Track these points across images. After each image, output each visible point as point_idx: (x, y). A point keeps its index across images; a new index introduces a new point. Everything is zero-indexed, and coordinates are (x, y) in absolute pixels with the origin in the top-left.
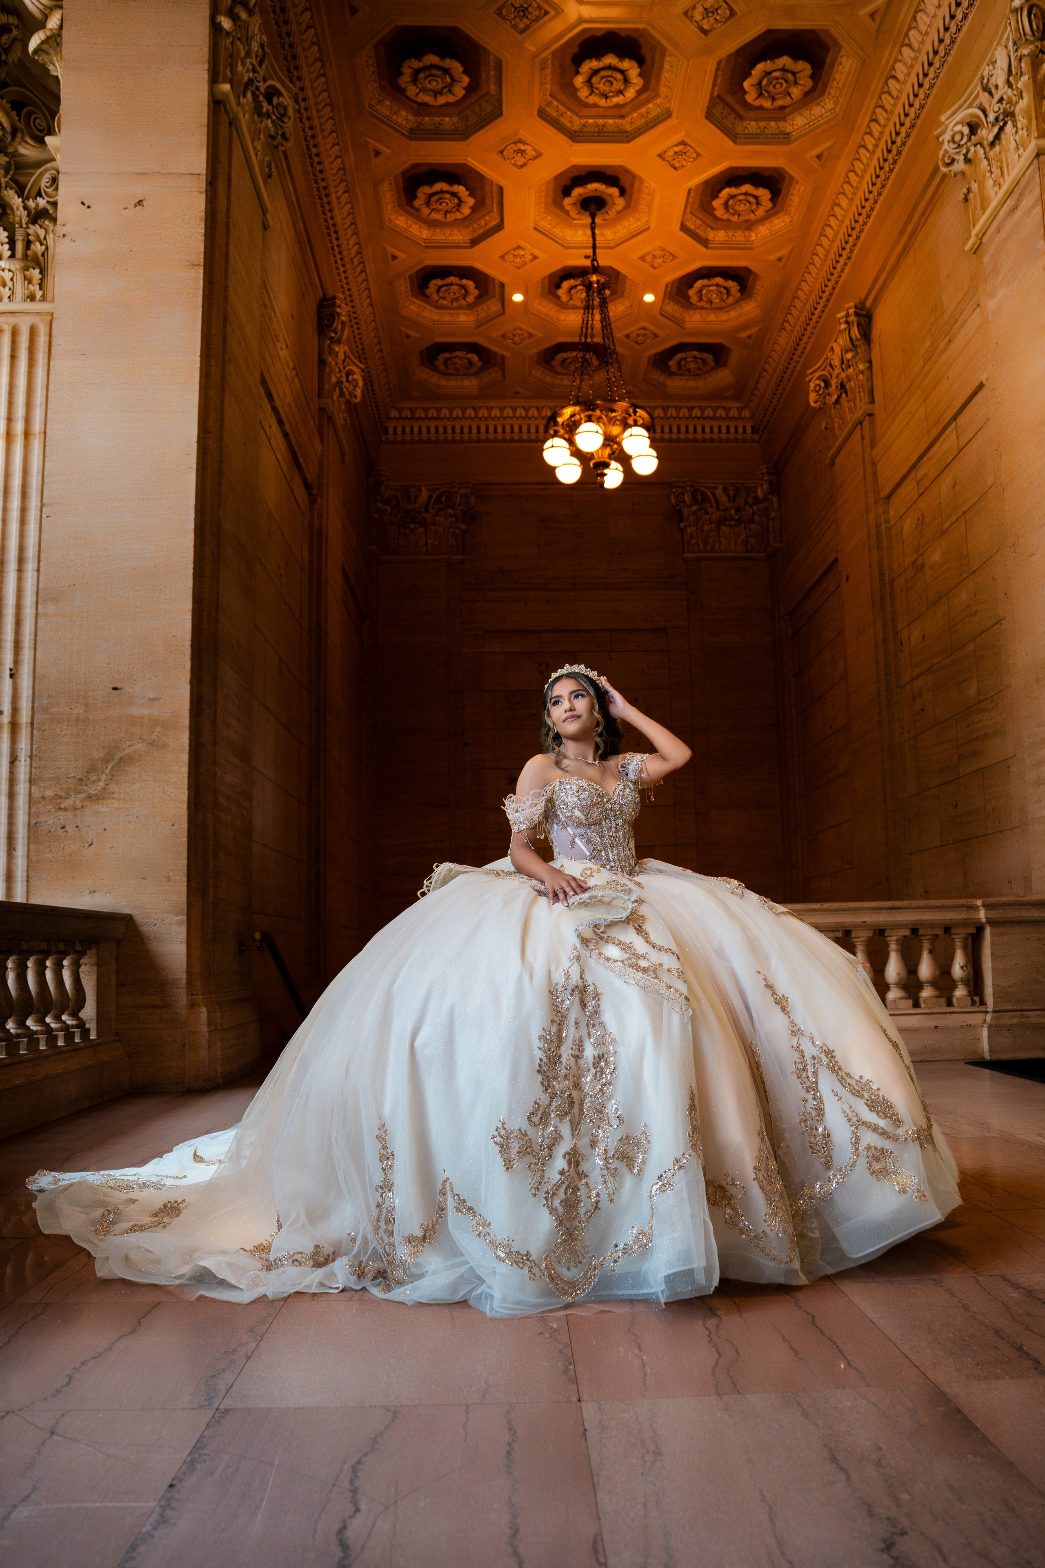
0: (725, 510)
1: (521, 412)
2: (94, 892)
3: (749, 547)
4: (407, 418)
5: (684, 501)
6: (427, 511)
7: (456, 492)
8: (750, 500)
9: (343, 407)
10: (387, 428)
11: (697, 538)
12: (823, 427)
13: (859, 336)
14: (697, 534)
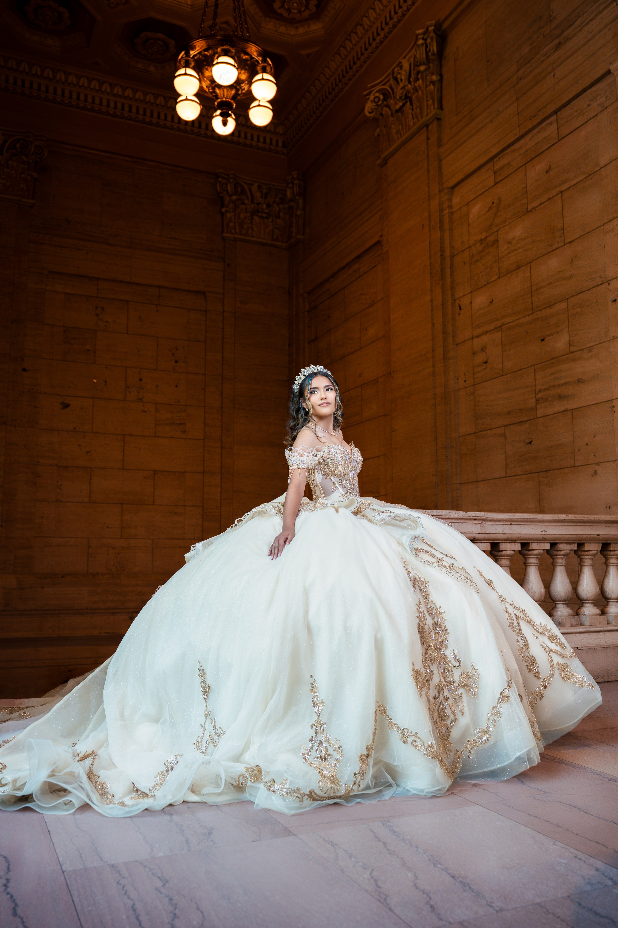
0: (258, 204)
5: (227, 190)
7: (31, 142)
8: (278, 200)
11: (235, 223)
12: (376, 133)
13: (436, 51)
14: (235, 219)
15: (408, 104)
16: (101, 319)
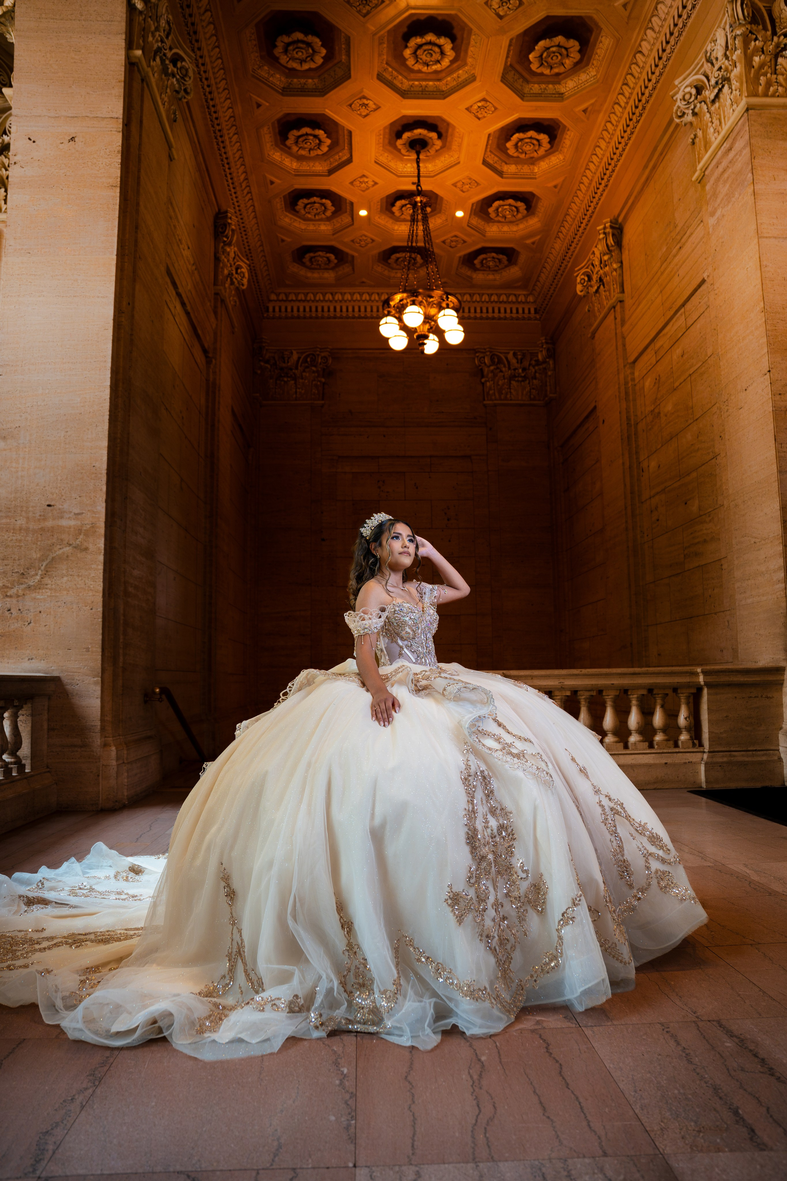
0: (515, 369)
1: (366, 297)
2: (32, 659)
4: (283, 300)
5: (485, 362)
6: (297, 368)
7: (318, 355)
8: (533, 362)
9: (233, 292)
10: (268, 308)
11: (494, 390)
12: (586, 310)
13: (613, 244)
14: (494, 387)
15: (602, 286)
16: (382, 491)
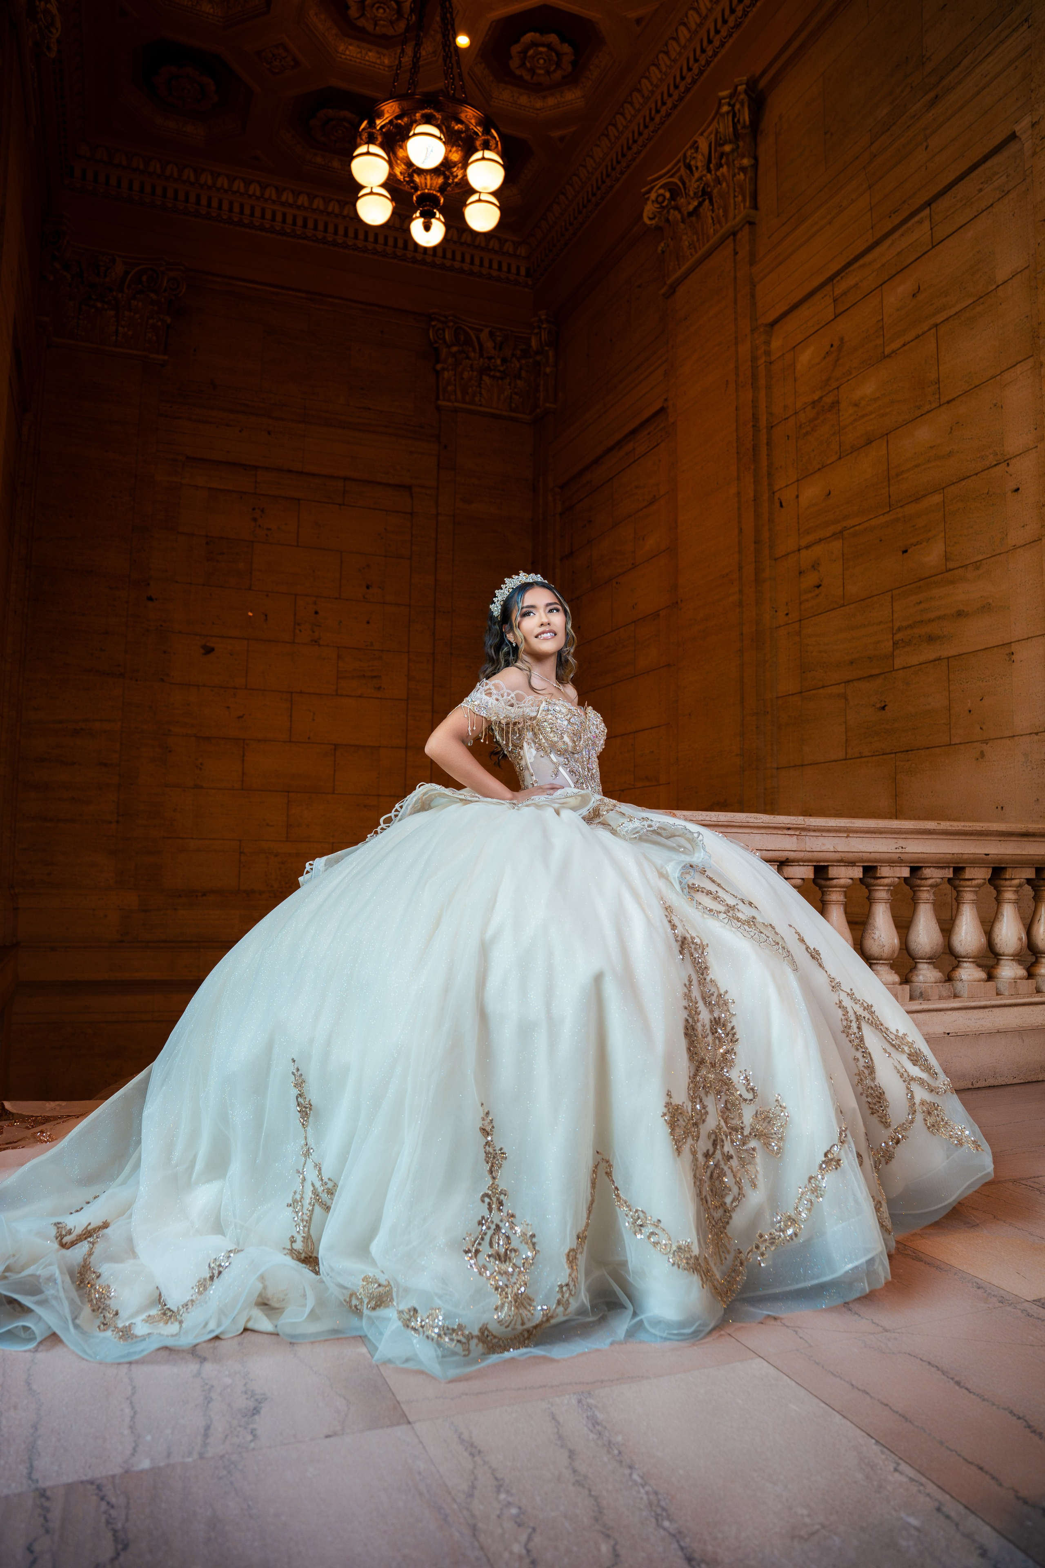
0: (490, 358)
1: (255, 189)
3: (513, 405)
4: (102, 161)
5: (444, 338)
6: (121, 290)
7: (162, 273)
8: (518, 352)
10: (73, 169)
11: (455, 385)
13: (748, 123)
14: (455, 380)
15: (707, 202)
16: (260, 526)
